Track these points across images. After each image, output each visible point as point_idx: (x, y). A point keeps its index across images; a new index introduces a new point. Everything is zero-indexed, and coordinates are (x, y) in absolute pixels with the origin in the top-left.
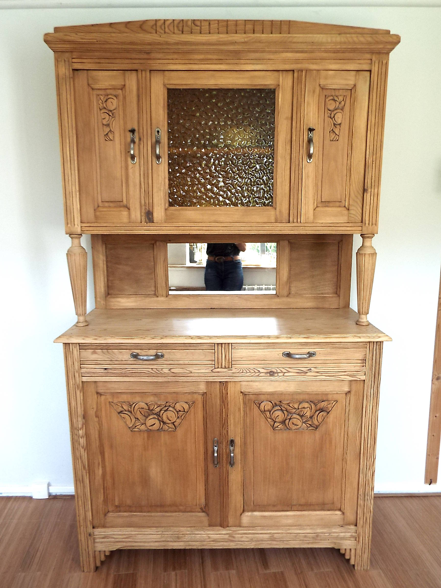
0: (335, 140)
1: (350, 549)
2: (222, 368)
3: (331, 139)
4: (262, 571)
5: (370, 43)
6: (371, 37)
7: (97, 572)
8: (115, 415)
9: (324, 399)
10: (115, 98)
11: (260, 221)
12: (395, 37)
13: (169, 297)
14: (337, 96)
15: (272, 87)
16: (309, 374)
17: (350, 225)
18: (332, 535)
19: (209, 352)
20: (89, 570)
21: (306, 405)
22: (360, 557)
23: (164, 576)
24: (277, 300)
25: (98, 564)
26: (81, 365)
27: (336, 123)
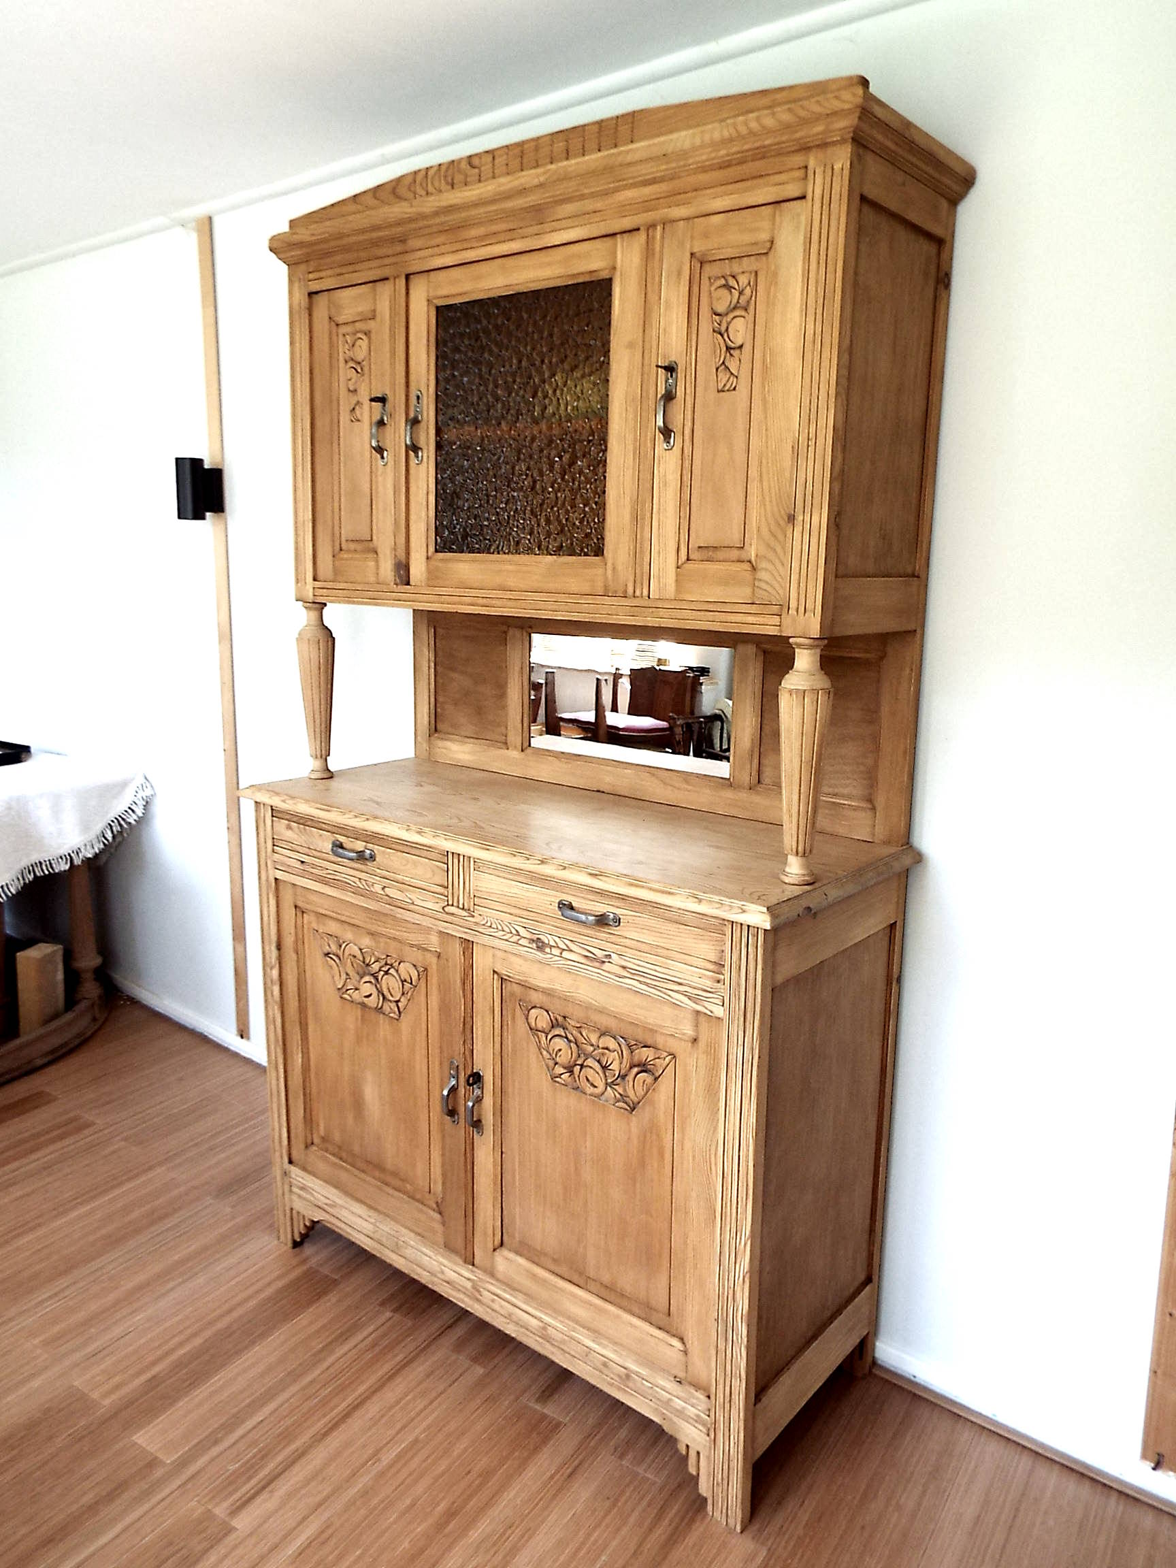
0: (728, 389)
1: (698, 1453)
2: (459, 907)
3: (720, 388)
4: (527, 1400)
5: (787, 127)
6: (789, 109)
10: (364, 337)
11: (575, 589)
13: (529, 751)
14: (734, 277)
15: (605, 275)
16: (608, 967)
17: (753, 609)
18: (657, 1392)
20: (285, 1240)
21: (612, 1044)
24: (728, 794)
25: (297, 1236)
26: (275, 847)
27: (733, 345)
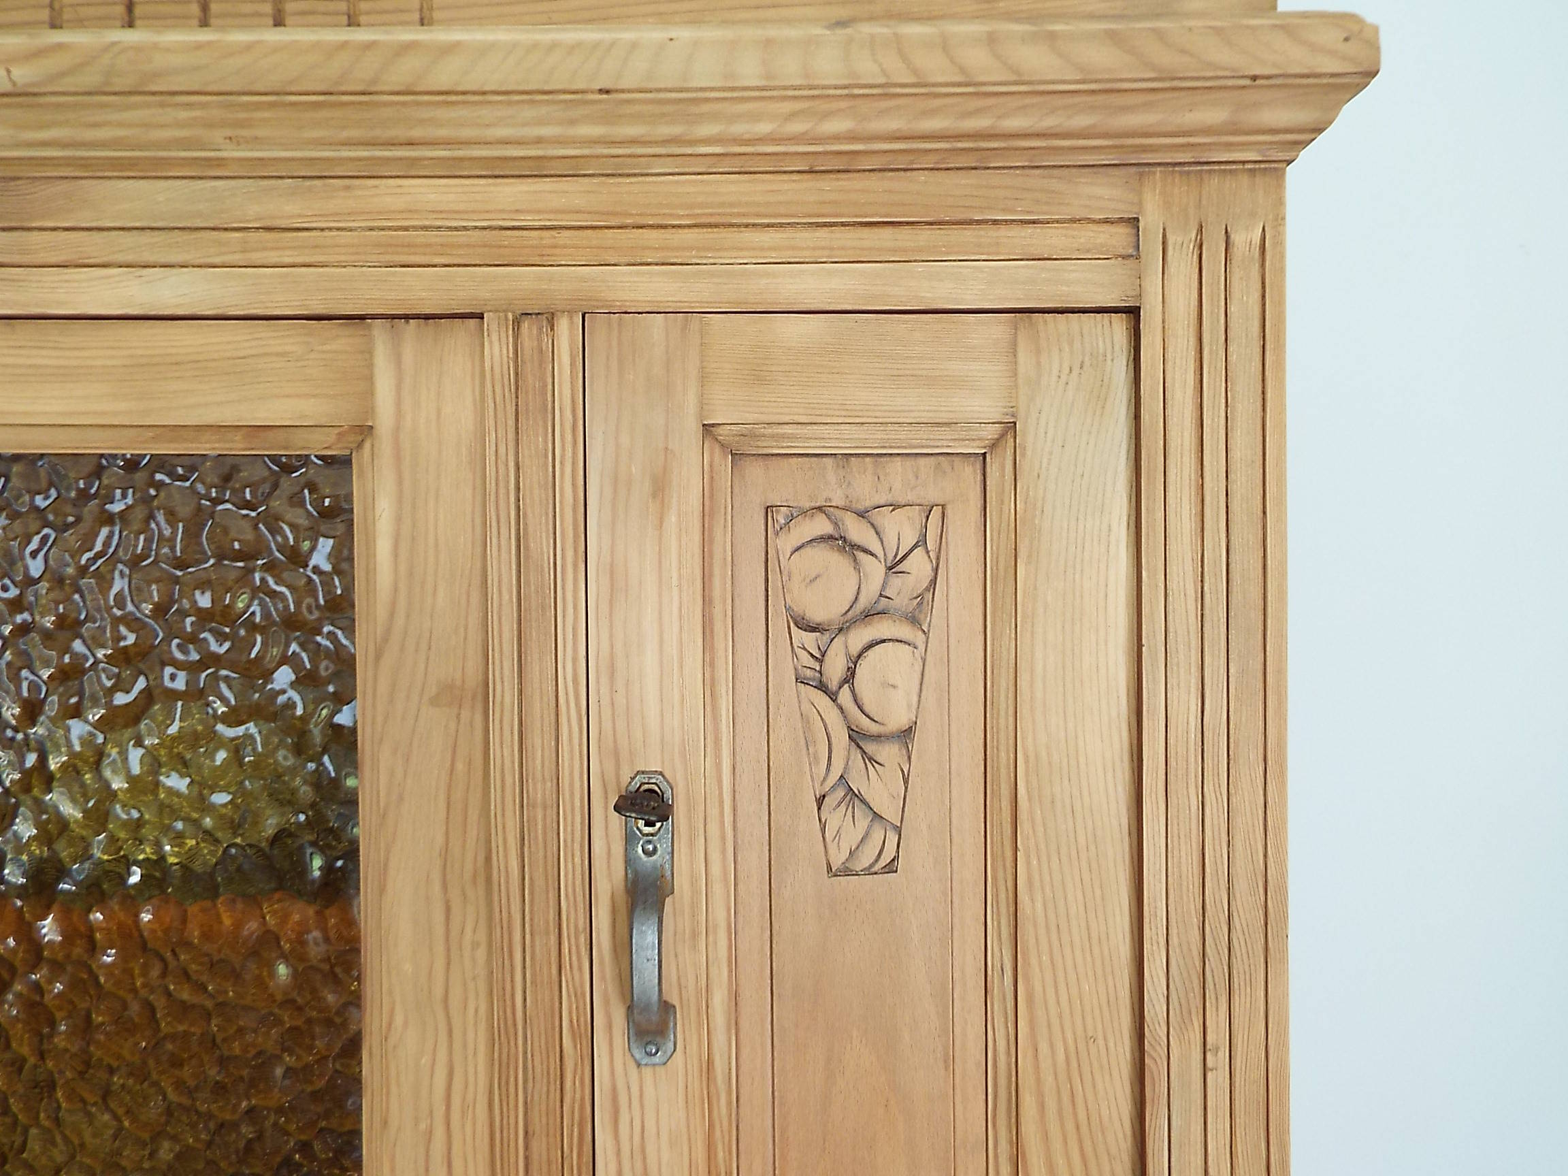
0: (866, 863)
3: (838, 860)
6: (1112, 35)
12: (1330, 37)
14: (862, 514)
27: (874, 728)
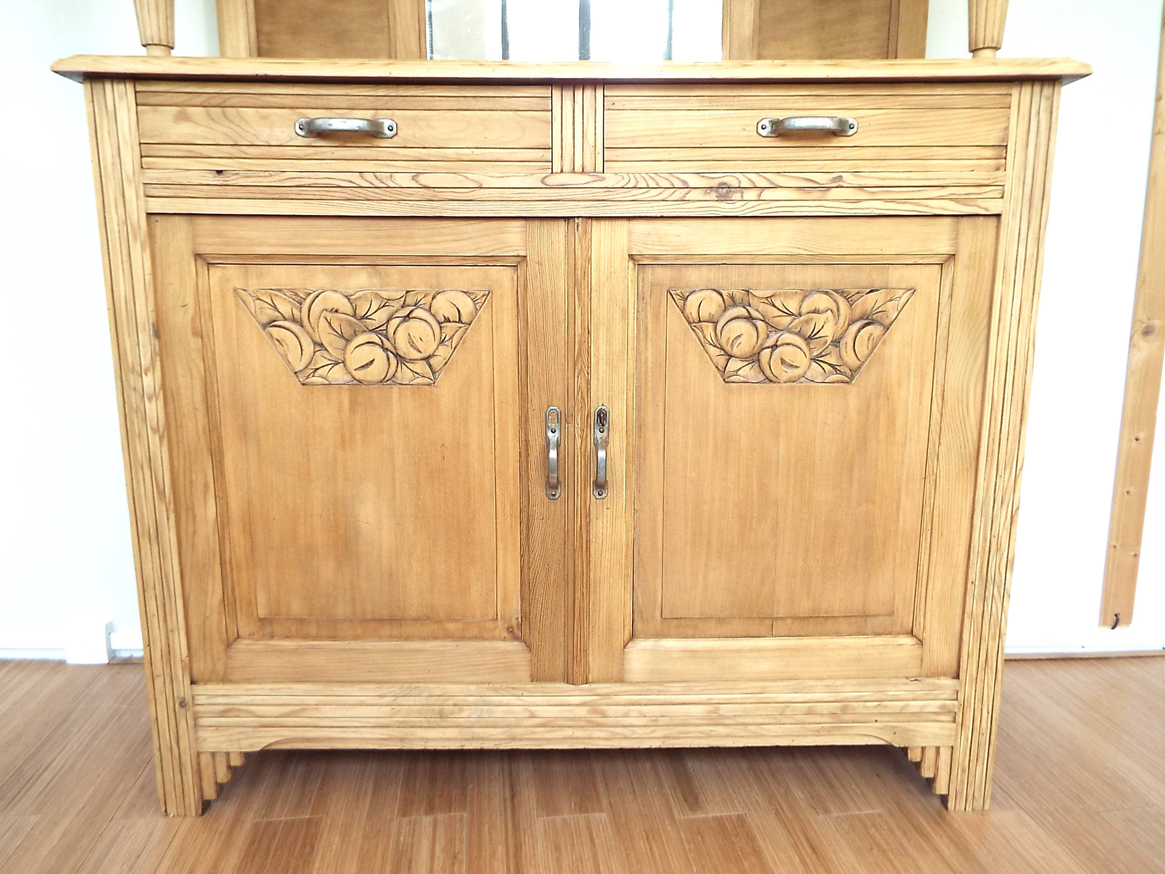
1: (938, 749)
2: (573, 171)
4: (683, 815)
7: (206, 815)
8: (252, 334)
9: (877, 286)
16: (834, 193)
18: (886, 707)
19: (533, 118)
20: (181, 810)
21: (822, 301)
22: (964, 771)
23: (400, 826)
25: (210, 793)
26: (143, 159)
